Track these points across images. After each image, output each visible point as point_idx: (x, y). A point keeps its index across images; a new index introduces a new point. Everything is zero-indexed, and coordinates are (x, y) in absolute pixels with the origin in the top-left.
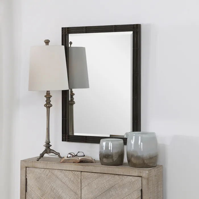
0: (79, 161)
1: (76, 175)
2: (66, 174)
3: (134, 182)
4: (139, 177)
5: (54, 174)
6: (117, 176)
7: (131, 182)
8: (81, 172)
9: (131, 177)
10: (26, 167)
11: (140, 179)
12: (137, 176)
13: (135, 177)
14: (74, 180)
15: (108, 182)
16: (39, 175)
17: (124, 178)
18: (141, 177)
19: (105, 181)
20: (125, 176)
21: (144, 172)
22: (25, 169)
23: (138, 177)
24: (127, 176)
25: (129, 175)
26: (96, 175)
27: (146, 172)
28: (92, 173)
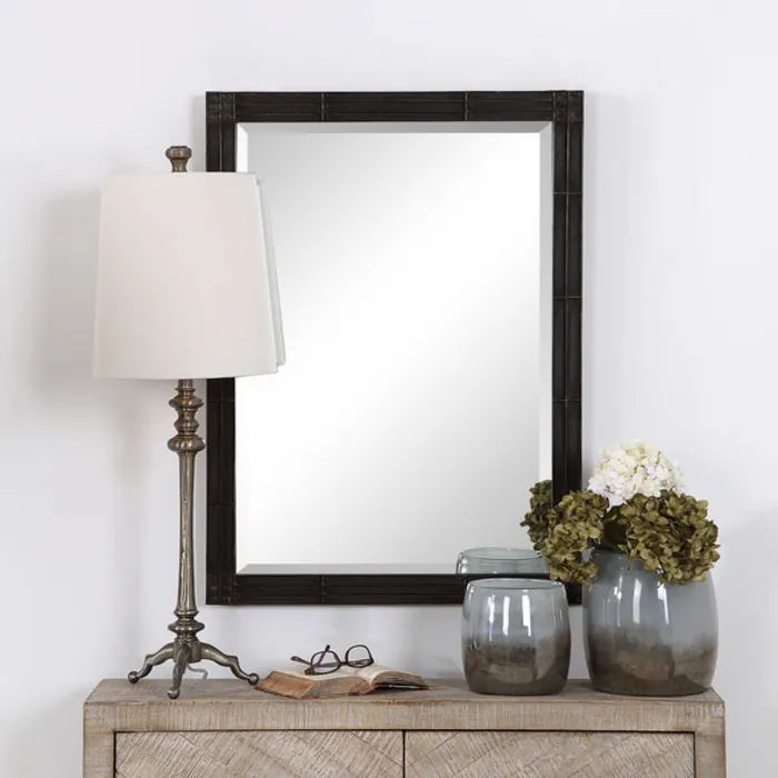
0: (372, 688)
1: (377, 746)
2: (326, 748)
3: (658, 756)
4: (682, 736)
5: (264, 754)
6: (577, 739)
7: (645, 759)
8: (404, 731)
9: (643, 739)
10: (115, 733)
11: (686, 741)
12: (671, 730)
13: (660, 736)
14: (368, 771)
15: (538, 767)
16: (185, 764)
17: (611, 745)
18: (691, 736)
19: (520, 765)
20: (617, 737)
21: (704, 712)
22: (108, 742)
23: (675, 737)
24: (625, 735)
25: (635, 729)
26: (477, 739)
27: (713, 709)
28: (458, 735)
